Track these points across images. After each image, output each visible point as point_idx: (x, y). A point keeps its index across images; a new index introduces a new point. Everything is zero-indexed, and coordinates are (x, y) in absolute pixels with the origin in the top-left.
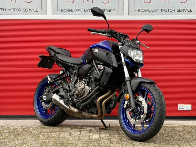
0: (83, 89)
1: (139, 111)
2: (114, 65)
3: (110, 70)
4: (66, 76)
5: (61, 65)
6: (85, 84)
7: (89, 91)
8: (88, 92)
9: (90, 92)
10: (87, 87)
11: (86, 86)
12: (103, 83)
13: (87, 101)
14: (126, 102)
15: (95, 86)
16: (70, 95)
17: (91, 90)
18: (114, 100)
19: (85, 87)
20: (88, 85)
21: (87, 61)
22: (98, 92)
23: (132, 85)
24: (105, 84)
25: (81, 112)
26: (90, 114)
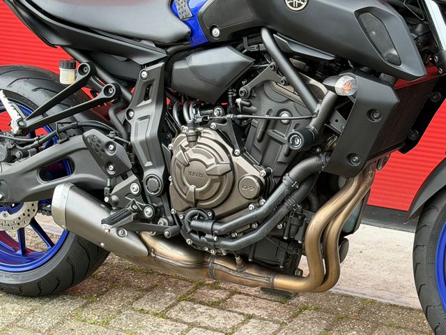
0: (225, 174)
2: (403, 68)
3: (382, 93)
4: (101, 95)
5: (56, 40)
6: (230, 150)
7: (260, 181)
11: (234, 159)
12: (350, 156)
13: (253, 230)
15: (283, 159)
16: (142, 192)
19: (232, 164)
21: (216, 32)
24: (357, 158)
25: (205, 262)
26: (254, 274)
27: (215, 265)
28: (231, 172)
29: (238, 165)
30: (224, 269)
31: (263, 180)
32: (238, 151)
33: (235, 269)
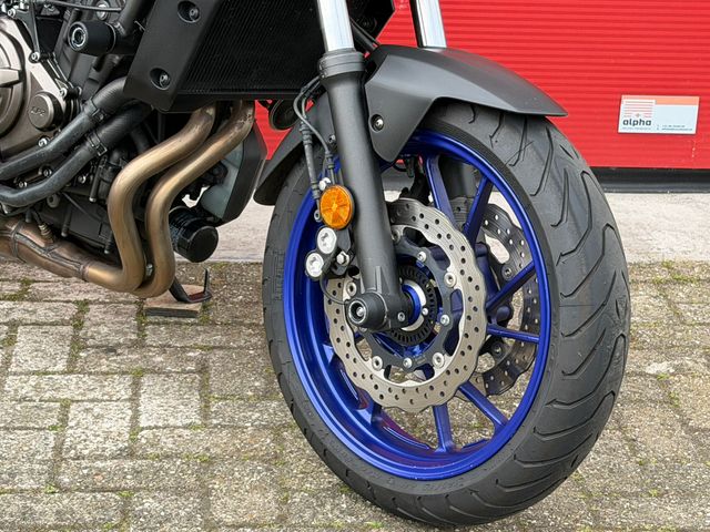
0: (10, 85)
1: (421, 320)
6: (27, 50)
7: (56, 104)
8: (46, 111)
9: (61, 118)
10: (37, 72)
11: (28, 65)
12: (157, 73)
13: (43, 178)
14: (327, 240)
15: (94, 74)
17: (69, 97)
18: (238, 164)
19: (22, 73)
20: (43, 60)
22: (118, 123)
23: (376, 117)
24: (165, 77)
25: (7, 229)
26: (65, 256)
27: (18, 236)
28: (20, 85)
29: (32, 76)
30: (28, 243)
31: (63, 104)
32: (38, 54)
33: (43, 245)
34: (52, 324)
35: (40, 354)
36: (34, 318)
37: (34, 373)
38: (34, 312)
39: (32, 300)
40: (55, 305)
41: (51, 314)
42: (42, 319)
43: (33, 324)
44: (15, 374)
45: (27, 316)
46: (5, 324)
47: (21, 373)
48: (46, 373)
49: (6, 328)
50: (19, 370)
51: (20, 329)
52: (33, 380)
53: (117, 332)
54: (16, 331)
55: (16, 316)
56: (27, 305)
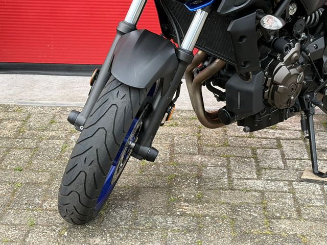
34: (293, 139)
35: (295, 152)
36: (285, 137)
37: (297, 159)
38: (284, 134)
39: (281, 129)
40: (292, 131)
41: (291, 135)
42: (288, 137)
43: (285, 139)
44: (288, 159)
45: (281, 136)
46: (274, 139)
47: (291, 159)
48: (302, 159)
49: (275, 140)
50: (290, 158)
51: (281, 141)
52: (298, 162)
53: (323, 143)
54: (280, 142)
55: (277, 135)
56: (280, 131)
